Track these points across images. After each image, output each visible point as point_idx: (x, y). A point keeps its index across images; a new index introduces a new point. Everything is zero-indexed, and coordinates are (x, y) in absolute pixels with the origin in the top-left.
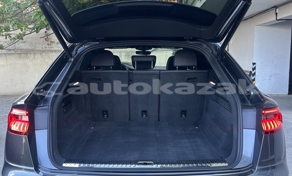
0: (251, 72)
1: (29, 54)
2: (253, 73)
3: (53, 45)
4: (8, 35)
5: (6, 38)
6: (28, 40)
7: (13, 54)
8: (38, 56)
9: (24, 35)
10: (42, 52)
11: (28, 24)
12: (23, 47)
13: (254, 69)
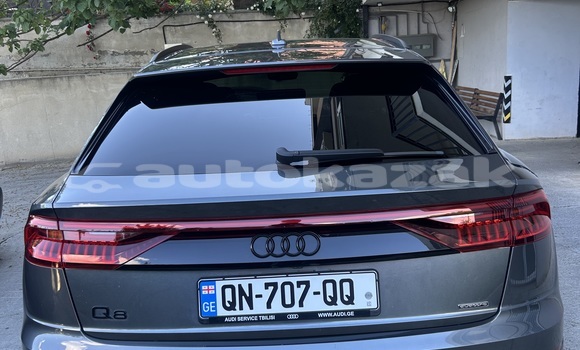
0: (502, 95)
1: (58, 80)
2: (506, 96)
3: (106, 59)
4: (14, 42)
5: (11, 50)
6: (53, 51)
7: (26, 80)
8: (76, 81)
9: (46, 41)
10: (82, 73)
11: (51, 18)
12: (44, 66)
13: (508, 89)
